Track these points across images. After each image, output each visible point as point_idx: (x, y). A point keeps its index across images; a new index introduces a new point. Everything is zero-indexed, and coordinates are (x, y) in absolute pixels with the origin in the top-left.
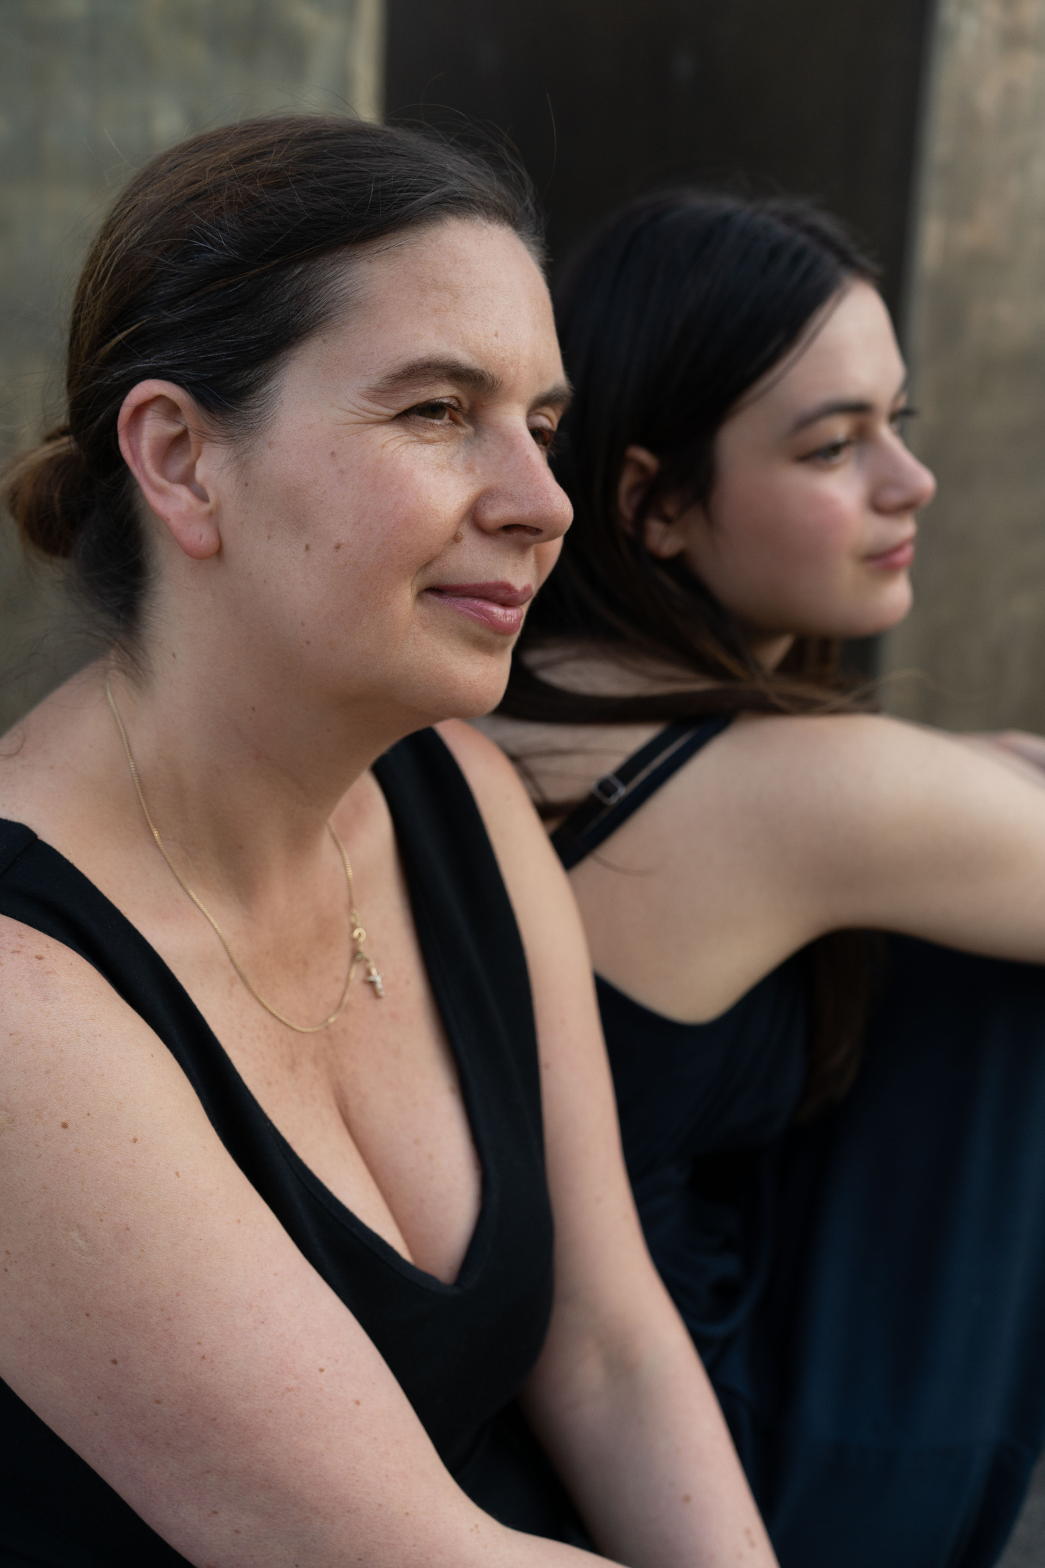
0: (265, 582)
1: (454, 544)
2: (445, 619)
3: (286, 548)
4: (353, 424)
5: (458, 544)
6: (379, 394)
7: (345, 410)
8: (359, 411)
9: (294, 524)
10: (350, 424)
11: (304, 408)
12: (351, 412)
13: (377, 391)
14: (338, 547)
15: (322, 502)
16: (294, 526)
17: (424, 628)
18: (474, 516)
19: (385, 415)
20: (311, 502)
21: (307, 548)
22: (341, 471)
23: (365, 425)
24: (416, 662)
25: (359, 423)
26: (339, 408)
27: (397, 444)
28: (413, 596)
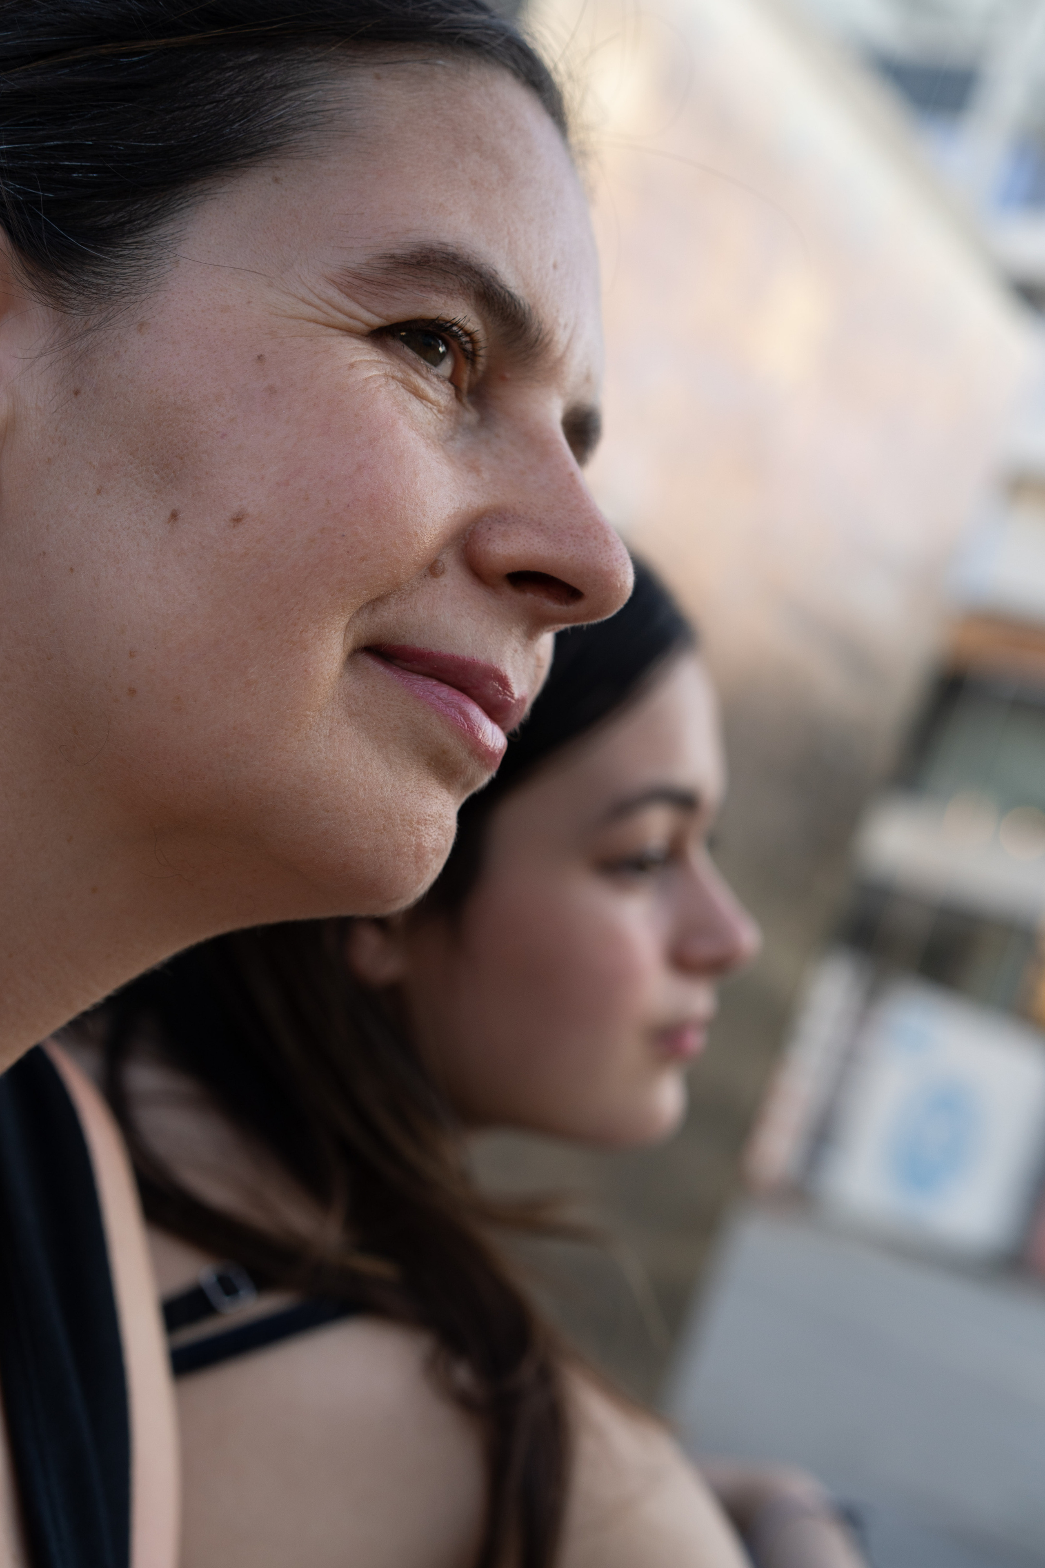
0: (72, 570)
1: (428, 578)
2: (389, 705)
3: (130, 514)
4: (304, 319)
5: (435, 579)
6: (357, 282)
7: (295, 296)
8: (318, 302)
9: (157, 472)
10: (300, 318)
11: (219, 279)
12: (303, 300)
13: (357, 276)
14: (237, 520)
15: (224, 436)
16: (155, 475)
17: (351, 714)
18: (466, 545)
19: (362, 322)
20: (201, 433)
21: (174, 516)
22: (272, 390)
23: (325, 328)
24: (326, 771)
25: (316, 322)
26: (284, 292)
27: (374, 372)
28: (344, 651)
